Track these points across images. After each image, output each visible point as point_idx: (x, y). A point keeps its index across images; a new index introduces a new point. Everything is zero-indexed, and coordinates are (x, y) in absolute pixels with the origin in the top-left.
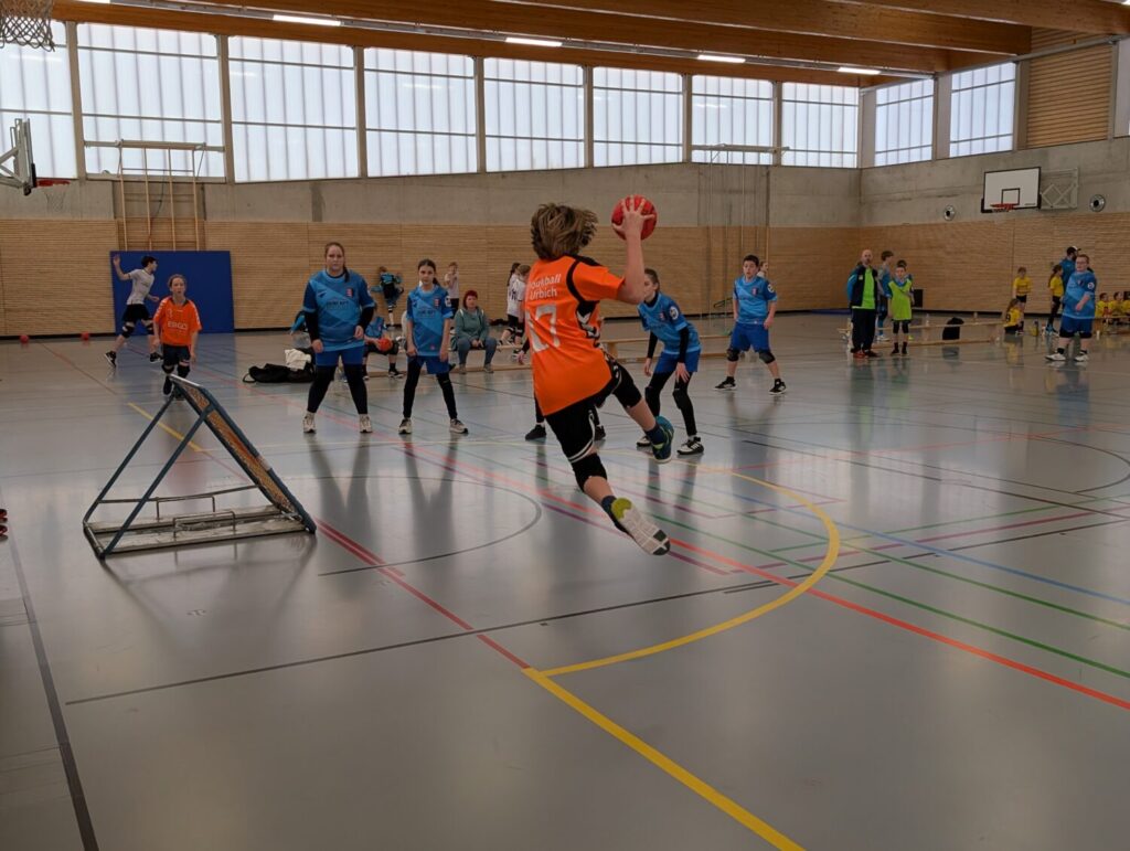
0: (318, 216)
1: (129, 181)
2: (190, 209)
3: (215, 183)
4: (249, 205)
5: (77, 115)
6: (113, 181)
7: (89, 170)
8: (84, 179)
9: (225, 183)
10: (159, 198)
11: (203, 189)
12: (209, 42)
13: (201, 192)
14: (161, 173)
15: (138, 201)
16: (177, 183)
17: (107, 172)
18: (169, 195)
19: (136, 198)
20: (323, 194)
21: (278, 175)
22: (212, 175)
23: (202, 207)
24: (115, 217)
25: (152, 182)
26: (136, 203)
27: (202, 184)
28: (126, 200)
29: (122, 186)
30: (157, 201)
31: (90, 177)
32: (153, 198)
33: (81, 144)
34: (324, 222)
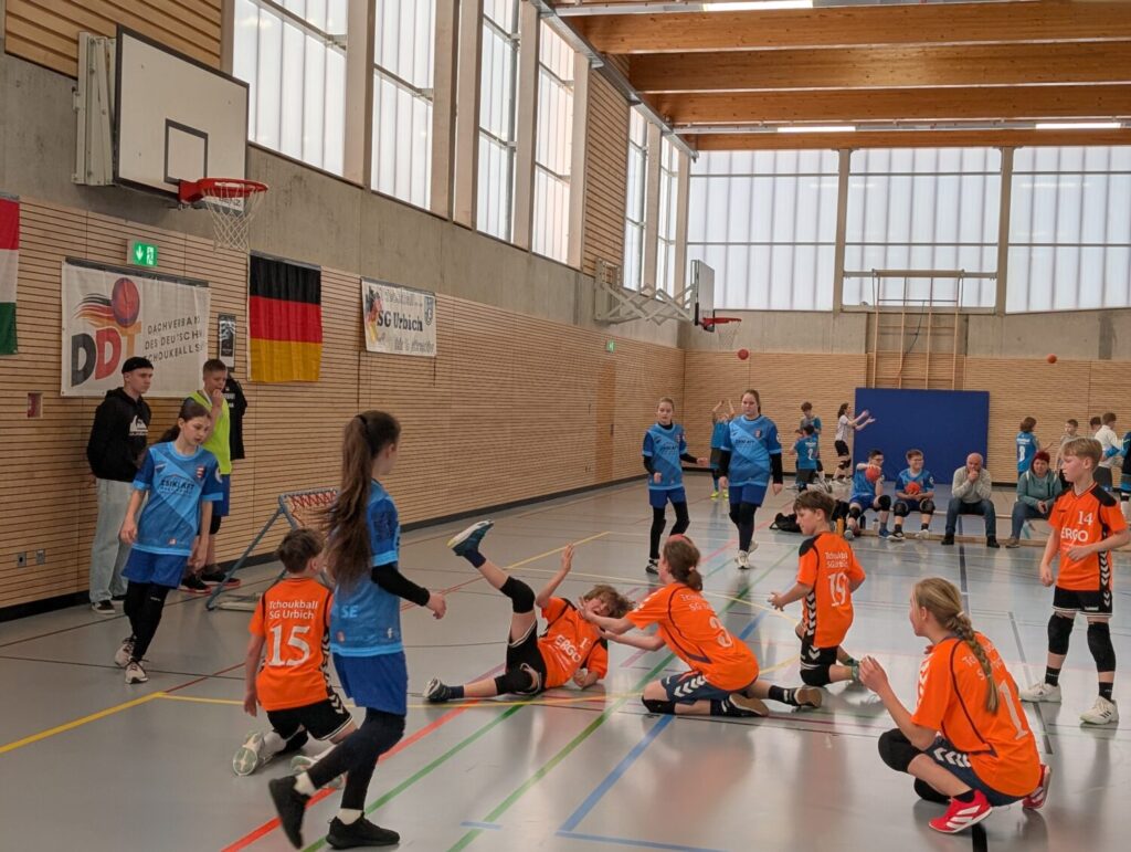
0: (1105, 353)
1: (884, 313)
2: (949, 344)
3: (981, 314)
4: (1019, 339)
5: (841, 244)
6: (868, 313)
7: (846, 302)
8: (840, 310)
9: (994, 314)
10: (916, 331)
11: (967, 321)
12: (994, 155)
13: (964, 323)
14: (920, 304)
15: (894, 334)
16: (937, 314)
17: (865, 303)
18: (927, 328)
19: (891, 331)
20: (1115, 327)
21: (1064, 303)
22: (983, 305)
23: (964, 341)
24: (866, 352)
25: (909, 313)
26: (891, 336)
27: (965, 315)
28: (880, 333)
29: (875, 319)
30: (913, 333)
31: (846, 309)
32: (910, 331)
33: (841, 274)
34: (1115, 359)
